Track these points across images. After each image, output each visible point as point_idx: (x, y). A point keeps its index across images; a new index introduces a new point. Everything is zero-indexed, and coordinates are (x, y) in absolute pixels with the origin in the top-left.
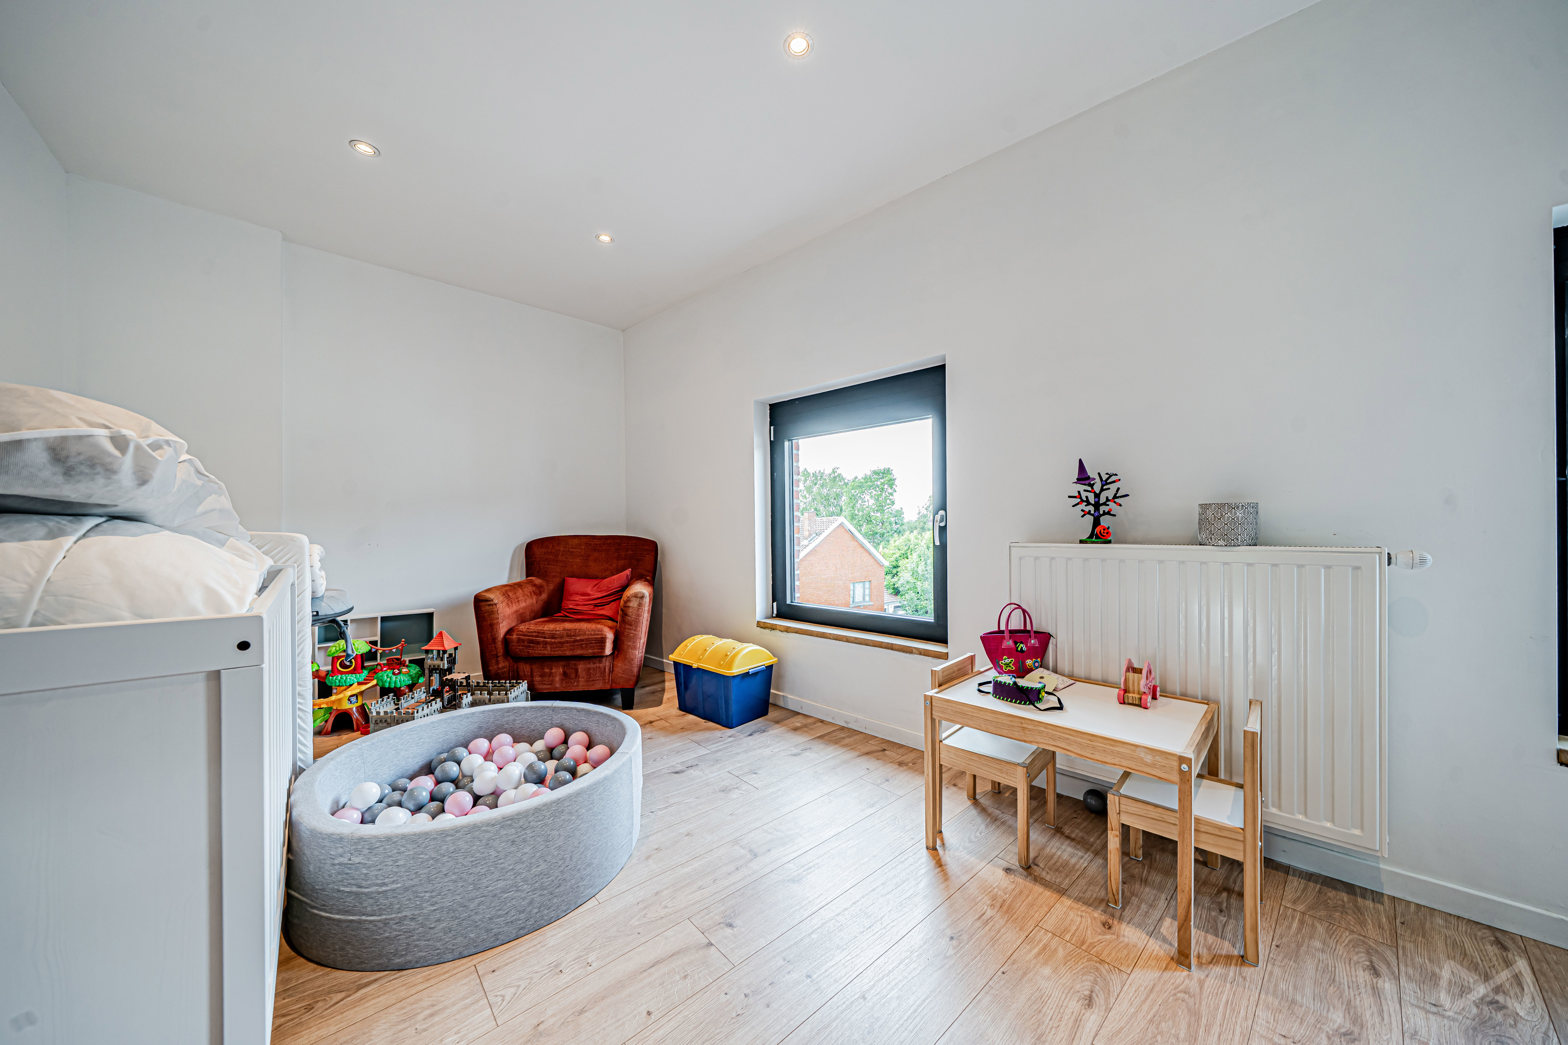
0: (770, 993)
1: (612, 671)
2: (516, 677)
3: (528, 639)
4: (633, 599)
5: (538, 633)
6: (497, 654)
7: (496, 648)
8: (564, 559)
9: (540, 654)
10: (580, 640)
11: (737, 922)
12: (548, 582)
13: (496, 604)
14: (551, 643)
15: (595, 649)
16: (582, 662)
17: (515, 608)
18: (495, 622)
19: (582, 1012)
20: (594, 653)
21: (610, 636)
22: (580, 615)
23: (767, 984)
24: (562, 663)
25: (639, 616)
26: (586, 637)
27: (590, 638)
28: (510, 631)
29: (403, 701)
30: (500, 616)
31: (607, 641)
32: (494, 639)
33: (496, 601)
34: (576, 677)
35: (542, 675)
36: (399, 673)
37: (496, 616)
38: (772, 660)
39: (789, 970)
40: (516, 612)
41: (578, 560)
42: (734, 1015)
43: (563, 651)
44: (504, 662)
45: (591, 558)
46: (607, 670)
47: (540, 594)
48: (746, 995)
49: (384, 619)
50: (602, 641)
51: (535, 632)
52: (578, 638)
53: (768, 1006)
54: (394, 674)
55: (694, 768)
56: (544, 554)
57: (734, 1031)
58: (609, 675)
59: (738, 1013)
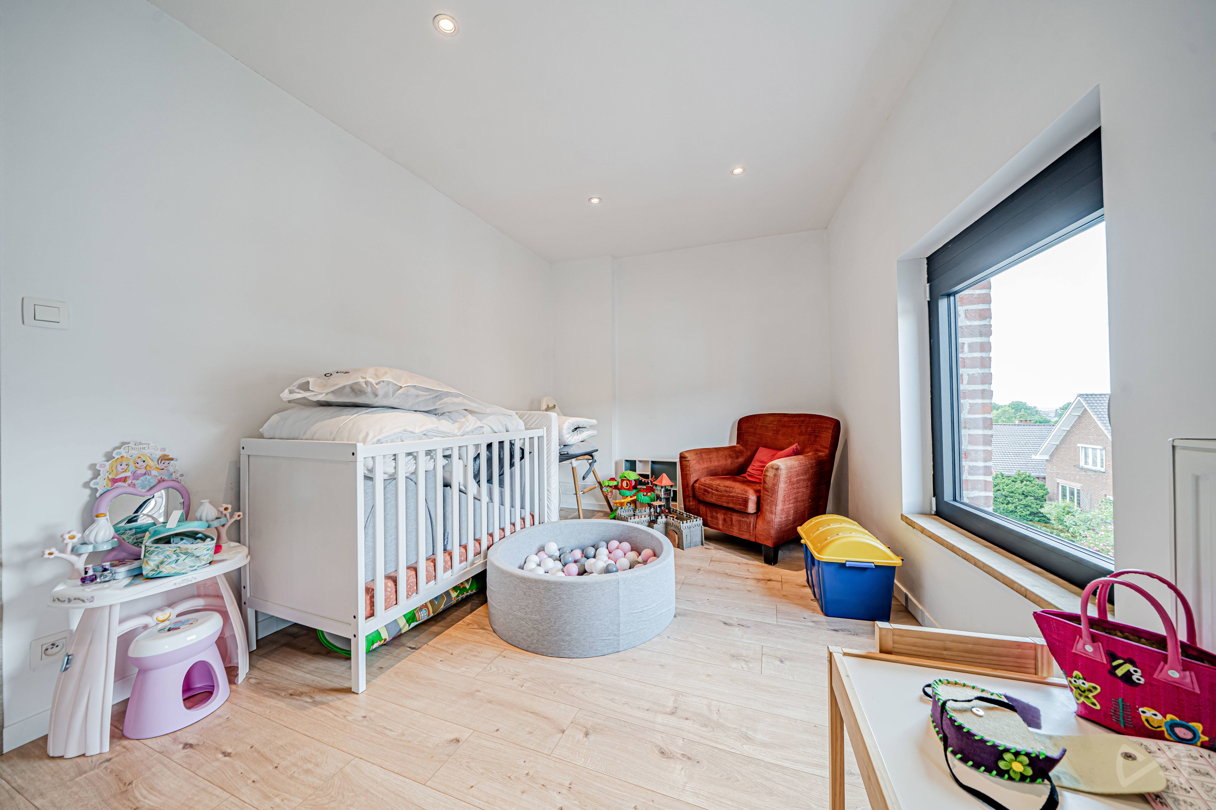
0: (535, 788)
1: (755, 527)
2: (698, 514)
3: (704, 488)
4: (770, 469)
5: (709, 485)
6: (689, 495)
7: (689, 491)
8: (761, 433)
9: (710, 501)
10: (732, 496)
11: (592, 737)
12: (747, 449)
13: (689, 461)
14: (716, 495)
15: (741, 505)
16: (735, 514)
17: (705, 465)
18: (688, 472)
19: (490, 702)
20: (740, 509)
21: (752, 498)
22: (752, 478)
23: (542, 783)
24: (723, 511)
25: (775, 485)
26: (736, 495)
27: (739, 496)
28: (696, 482)
29: (637, 511)
30: (692, 469)
31: (750, 501)
32: (688, 484)
33: (689, 459)
34: (731, 525)
35: (712, 517)
36: (646, 495)
37: (688, 468)
38: (895, 561)
39: (561, 792)
40: (708, 468)
41: (770, 434)
42: (509, 775)
43: (722, 502)
44: (693, 501)
45: (780, 432)
46: (752, 525)
47: (737, 458)
48: (527, 774)
49: (653, 462)
50: (746, 501)
51: (708, 484)
52: (731, 494)
53: (523, 792)
54: (644, 495)
55: (743, 627)
56: (748, 428)
57: (497, 781)
58: (753, 531)
59: (511, 776)
